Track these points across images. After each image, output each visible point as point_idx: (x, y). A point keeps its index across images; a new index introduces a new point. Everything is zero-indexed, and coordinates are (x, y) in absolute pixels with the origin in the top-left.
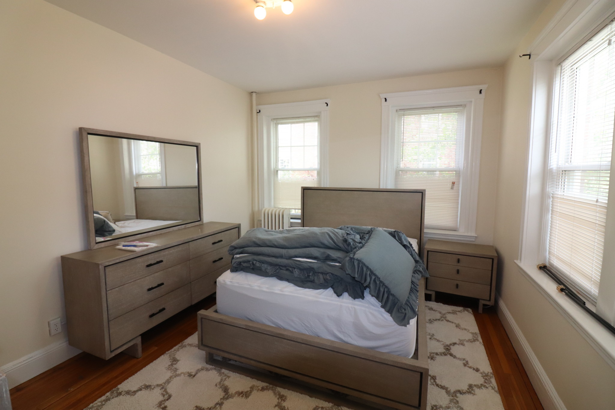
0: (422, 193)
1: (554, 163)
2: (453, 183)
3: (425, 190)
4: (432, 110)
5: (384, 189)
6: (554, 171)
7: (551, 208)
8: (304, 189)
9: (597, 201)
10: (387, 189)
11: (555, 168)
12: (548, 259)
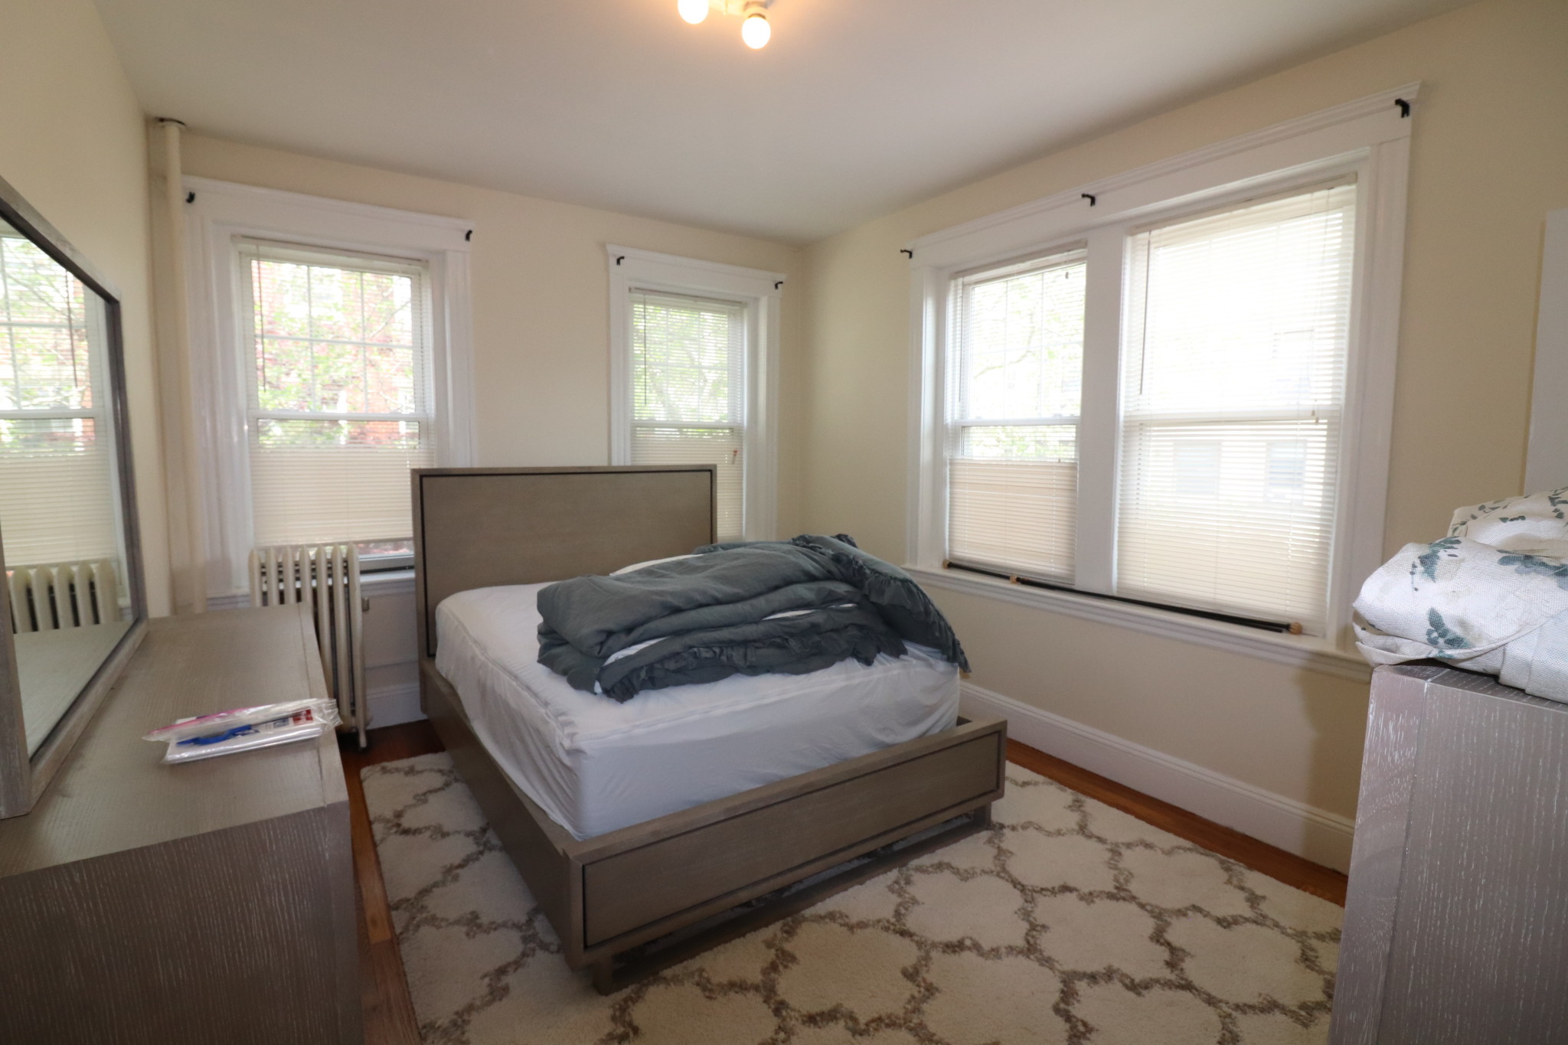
0: (710, 471)
1: (951, 415)
2: (736, 452)
3: (715, 466)
4: (692, 302)
5: (622, 467)
6: (950, 427)
7: (948, 480)
8: (421, 477)
9: (1059, 462)
10: (636, 467)
11: (950, 424)
12: (947, 552)
